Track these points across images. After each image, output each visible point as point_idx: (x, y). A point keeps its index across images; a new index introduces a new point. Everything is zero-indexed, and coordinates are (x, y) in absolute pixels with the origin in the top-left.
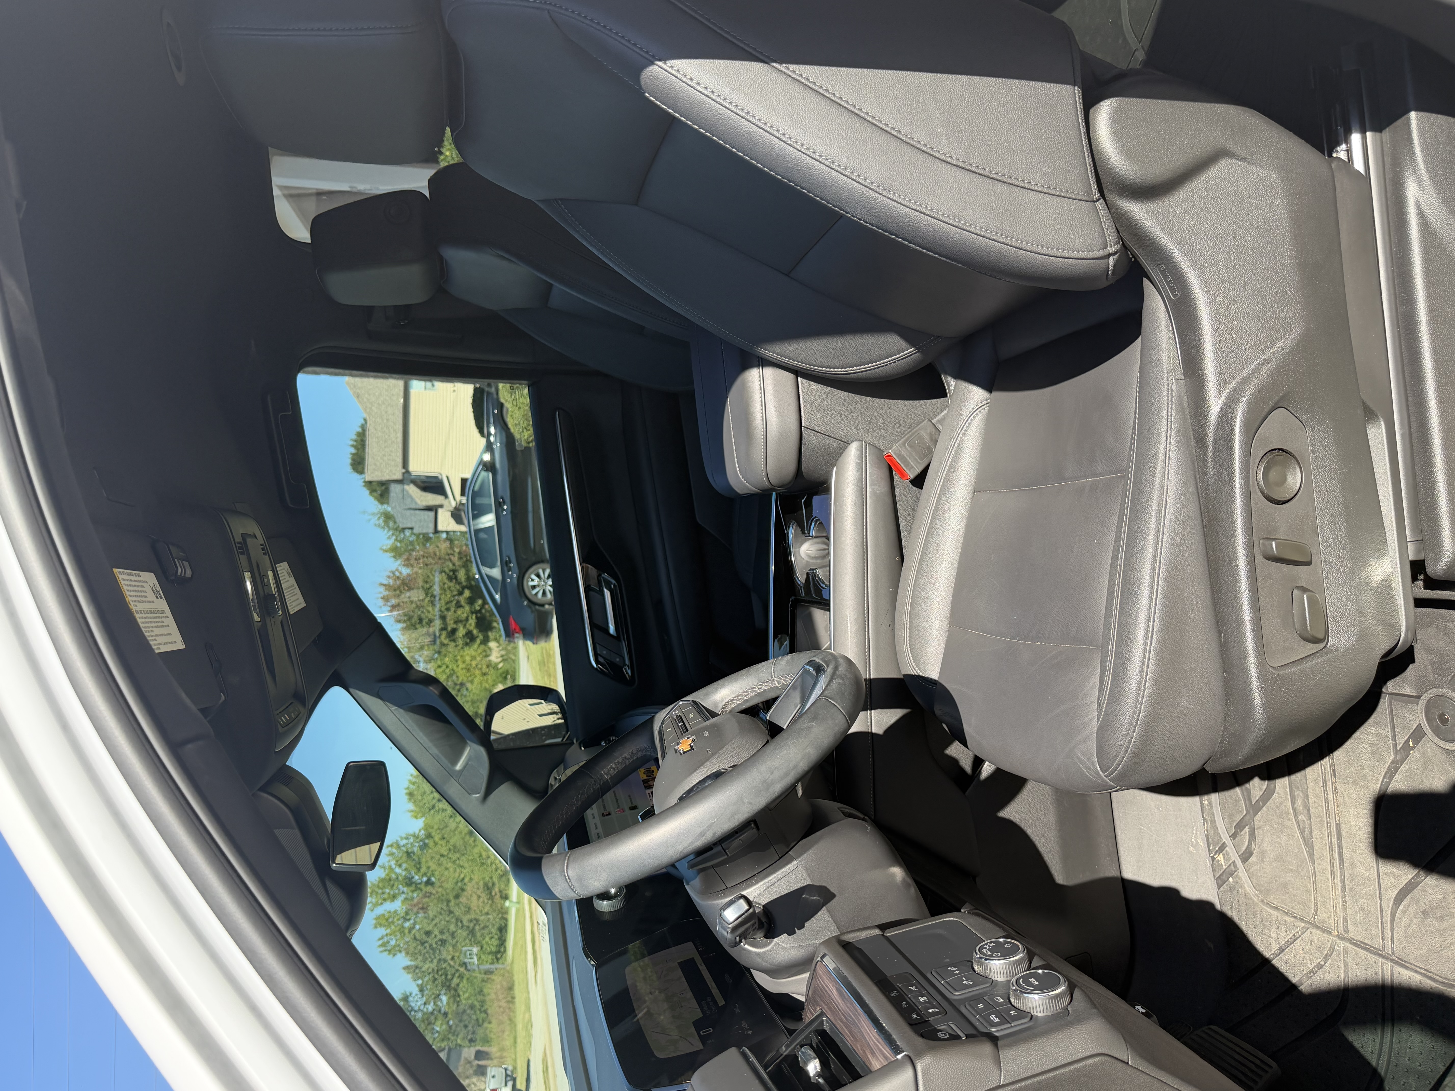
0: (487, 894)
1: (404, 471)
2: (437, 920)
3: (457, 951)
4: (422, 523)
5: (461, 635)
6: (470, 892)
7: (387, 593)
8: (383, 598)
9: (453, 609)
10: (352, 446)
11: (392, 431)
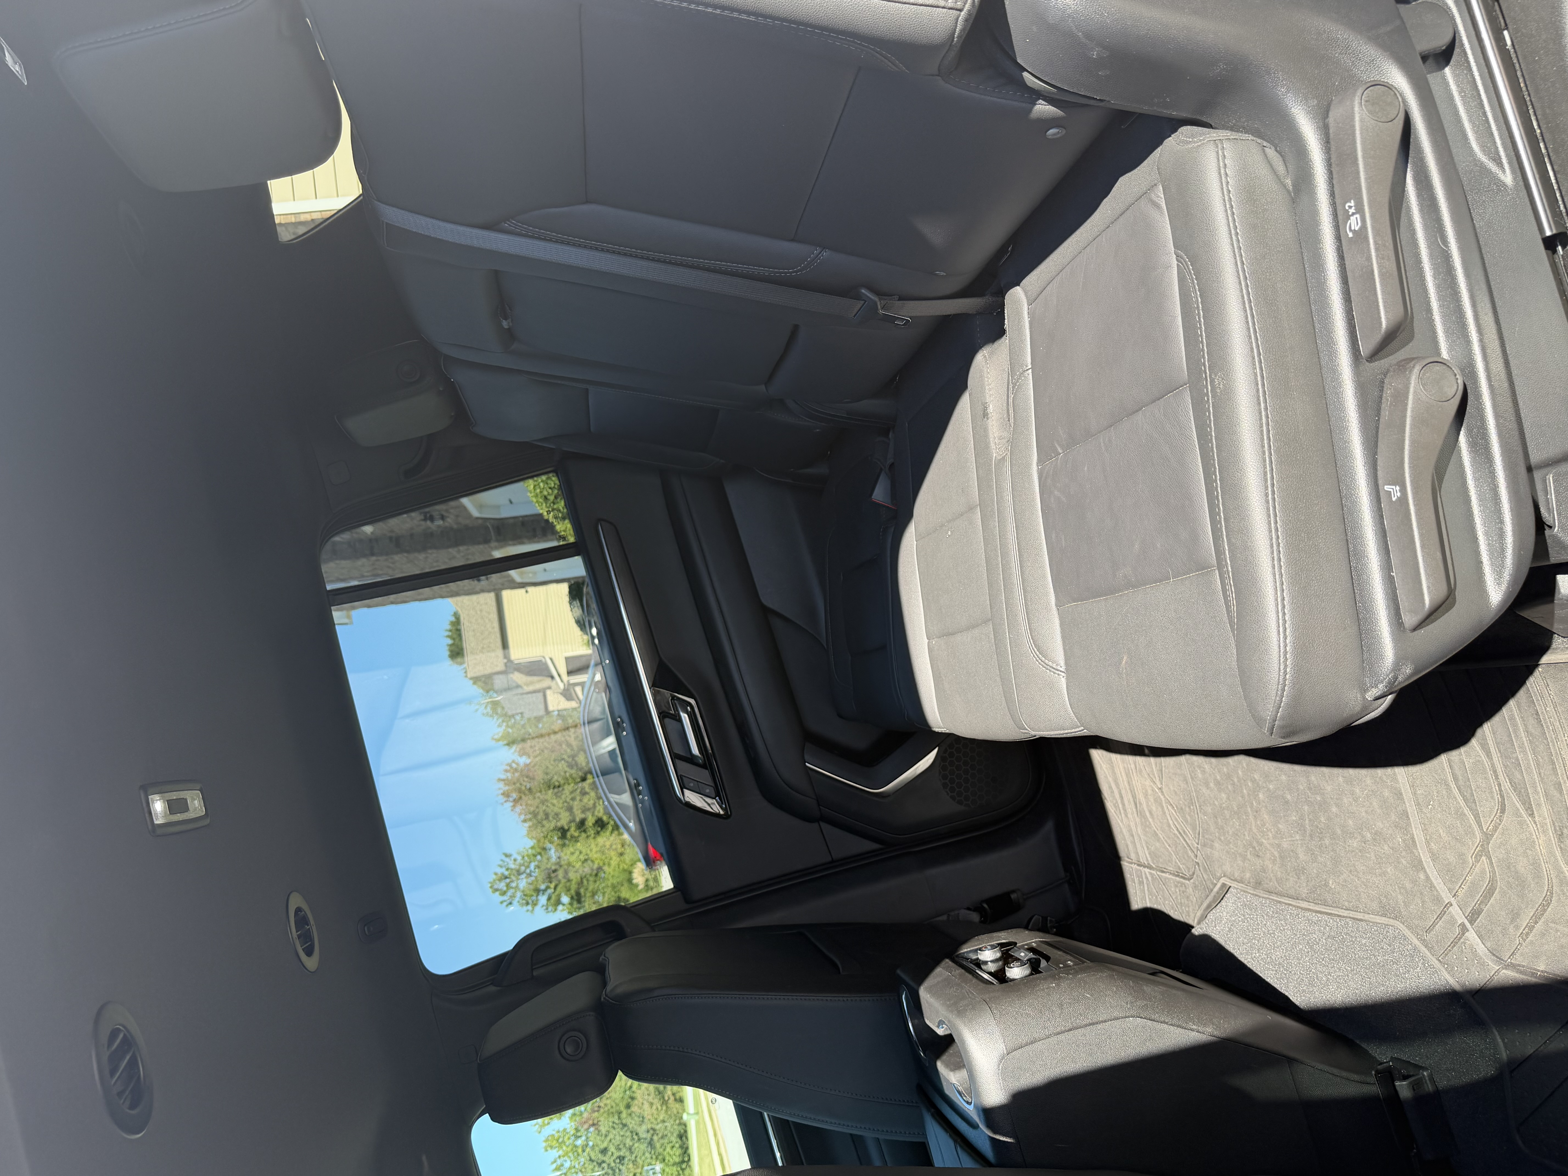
0: (660, 1099)
1: (505, 661)
2: (611, 1136)
3: (638, 1167)
4: (531, 708)
5: (591, 824)
6: (641, 1101)
7: (507, 788)
8: (503, 794)
9: (578, 798)
10: (448, 636)
11: (487, 621)
